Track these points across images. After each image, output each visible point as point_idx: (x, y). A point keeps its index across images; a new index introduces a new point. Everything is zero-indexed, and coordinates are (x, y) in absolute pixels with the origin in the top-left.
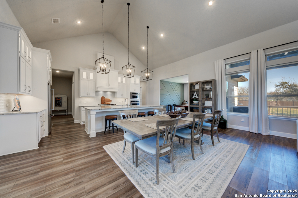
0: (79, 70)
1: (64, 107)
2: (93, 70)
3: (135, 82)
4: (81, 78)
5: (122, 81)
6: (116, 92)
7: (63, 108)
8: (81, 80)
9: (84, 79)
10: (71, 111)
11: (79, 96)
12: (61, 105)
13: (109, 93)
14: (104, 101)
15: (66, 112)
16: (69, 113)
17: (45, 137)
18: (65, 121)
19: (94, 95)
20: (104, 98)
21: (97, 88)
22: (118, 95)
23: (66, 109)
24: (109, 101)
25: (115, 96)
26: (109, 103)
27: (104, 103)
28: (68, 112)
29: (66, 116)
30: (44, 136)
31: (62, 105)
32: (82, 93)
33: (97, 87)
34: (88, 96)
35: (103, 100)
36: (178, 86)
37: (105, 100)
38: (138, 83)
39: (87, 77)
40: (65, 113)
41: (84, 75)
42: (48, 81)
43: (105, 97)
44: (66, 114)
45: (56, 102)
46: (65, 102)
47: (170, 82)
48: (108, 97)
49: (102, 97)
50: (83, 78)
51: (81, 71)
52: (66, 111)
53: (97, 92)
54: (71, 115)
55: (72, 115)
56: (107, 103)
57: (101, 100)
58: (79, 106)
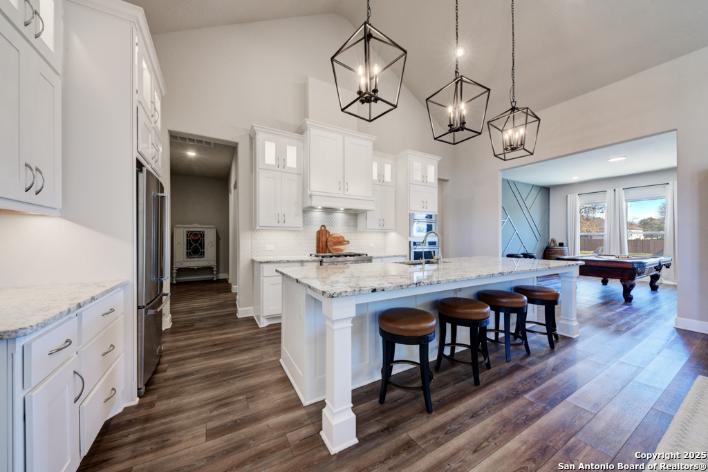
0: (252, 139)
1: (209, 258)
2: (297, 136)
3: (425, 176)
4: (259, 165)
5: (381, 175)
6: (365, 212)
7: (207, 260)
8: (258, 170)
9: (268, 168)
10: (227, 271)
11: (253, 226)
12: (202, 254)
13: (340, 217)
14: (327, 242)
15: (215, 273)
16: (222, 276)
17: (125, 409)
18: (211, 308)
19: (299, 221)
20: (327, 232)
21: (311, 196)
22: (372, 221)
23: (213, 263)
24: (341, 241)
25: (356, 225)
26: (341, 250)
27: (324, 248)
28: (218, 272)
29: (215, 285)
30: (120, 410)
31: (204, 252)
32: (263, 217)
33: (309, 192)
34: (279, 225)
35: (324, 239)
36: (534, 193)
37: (329, 239)
38: (433, 181)
39: (278, 159)
40: (212, 276)
41: (268, 152)
42: (136, 155)
43: (327, 229)
44: (215, 279)
45: (189, 243)
46: (210, 244)
47: (511, 181)
48: (338, 227)
49: (319, 229)
50: (267, 162)
51: (260, 137)
52: (215, 269)
53: (307, 210)
54: (226, 281)
55: (230, 282)
56: (336, 250)
57: (318, 240)
58: (253, 261)
